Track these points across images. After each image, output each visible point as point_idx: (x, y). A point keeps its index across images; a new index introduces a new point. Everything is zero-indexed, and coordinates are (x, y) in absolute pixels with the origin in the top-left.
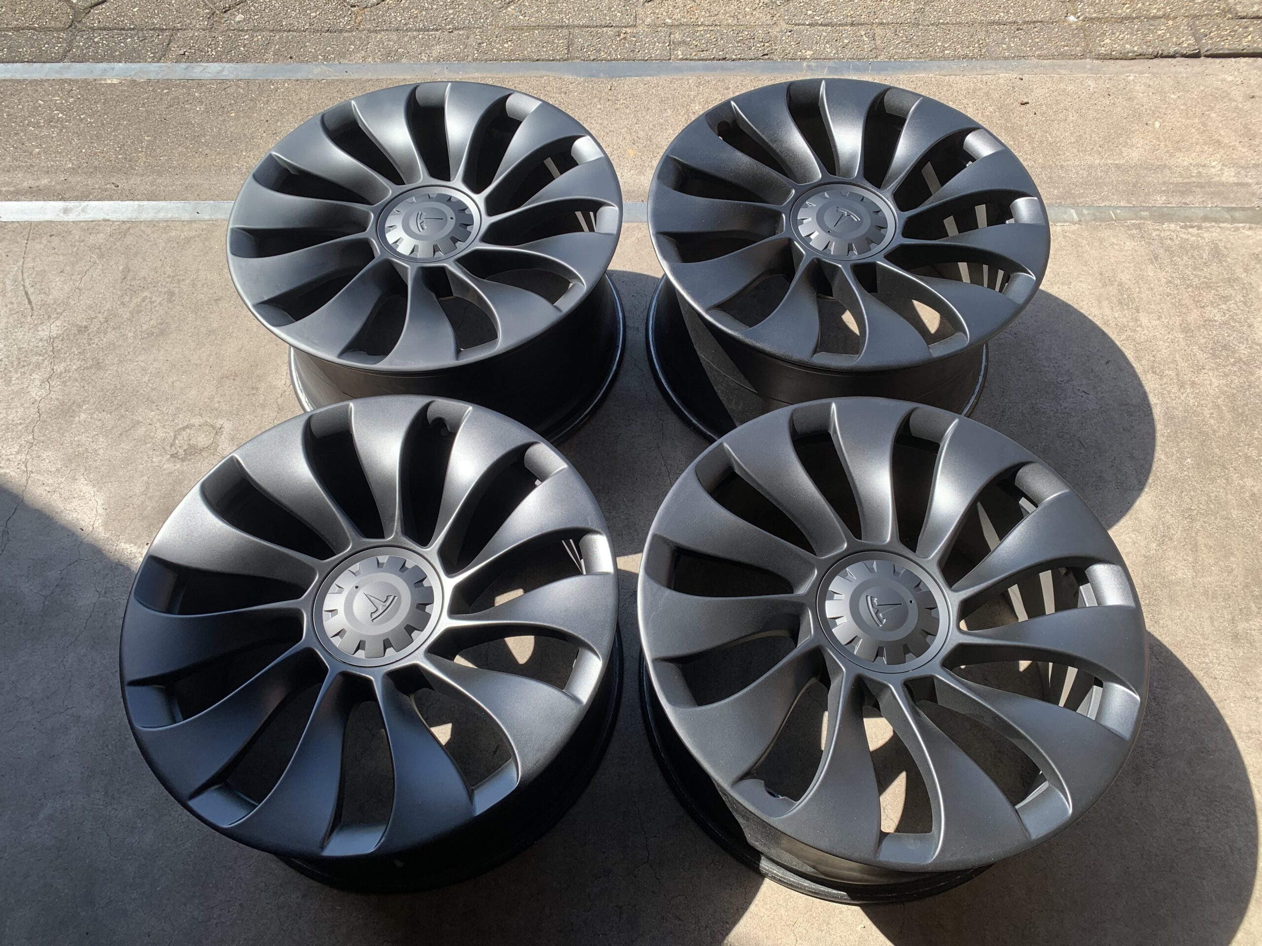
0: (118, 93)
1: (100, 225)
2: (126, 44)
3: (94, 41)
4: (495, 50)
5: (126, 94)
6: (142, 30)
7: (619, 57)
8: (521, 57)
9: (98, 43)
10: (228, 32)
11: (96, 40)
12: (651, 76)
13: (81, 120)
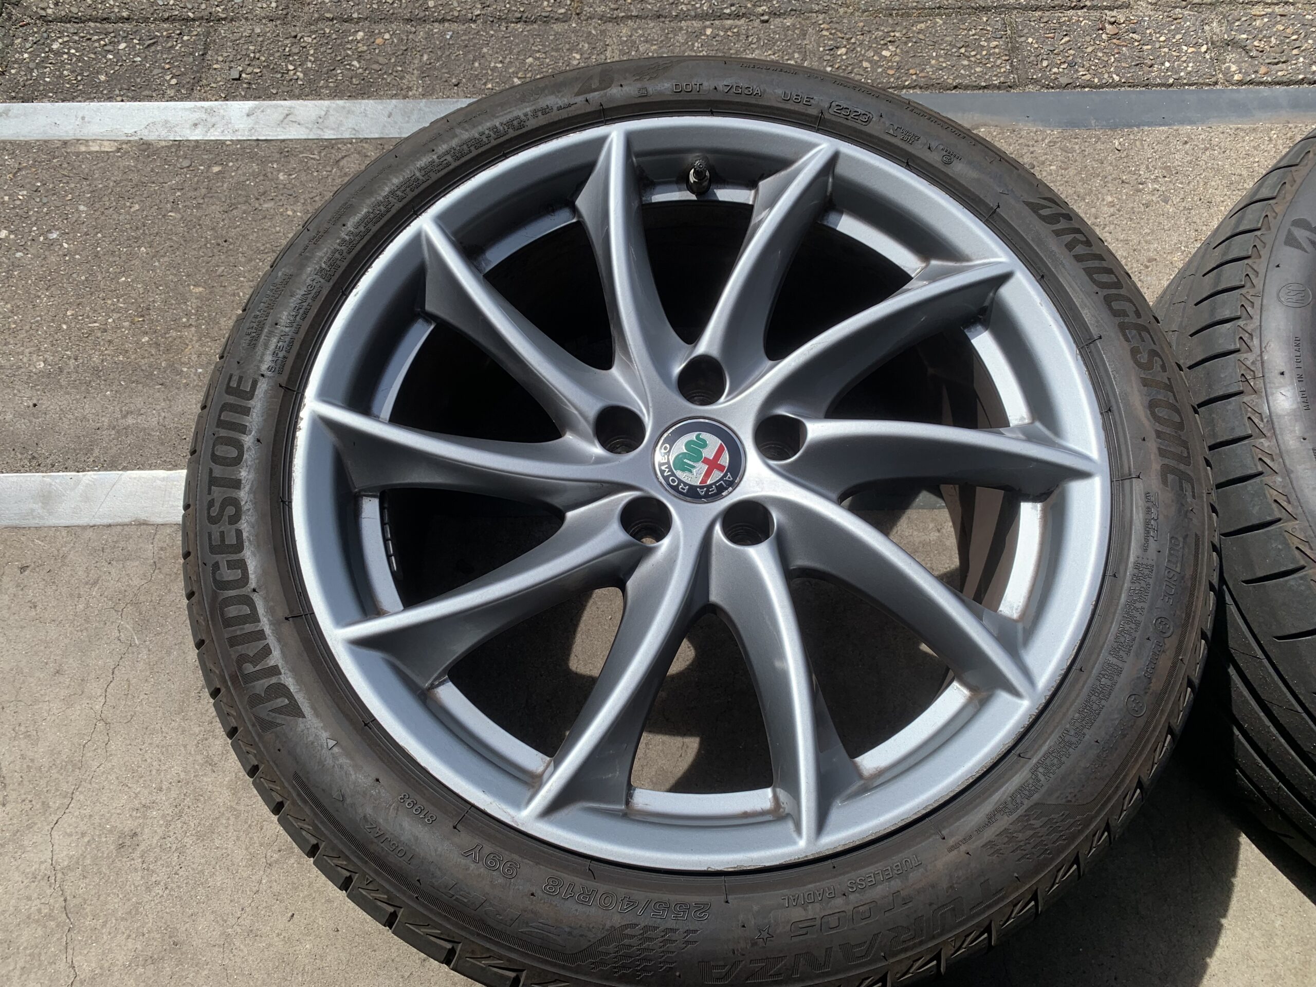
0: (118, 176)
1: (128, 538)
2: (116, 53)
3: (51, 50)
4: (865, 64)
5: (135, 177)
6: (146, 20)
7: (1116, 78)
8: (922, 82)
9: (58, 53)
10: (320, 25)
11: (55, 46)
12: (1191, 122)
13: (51, 244)
